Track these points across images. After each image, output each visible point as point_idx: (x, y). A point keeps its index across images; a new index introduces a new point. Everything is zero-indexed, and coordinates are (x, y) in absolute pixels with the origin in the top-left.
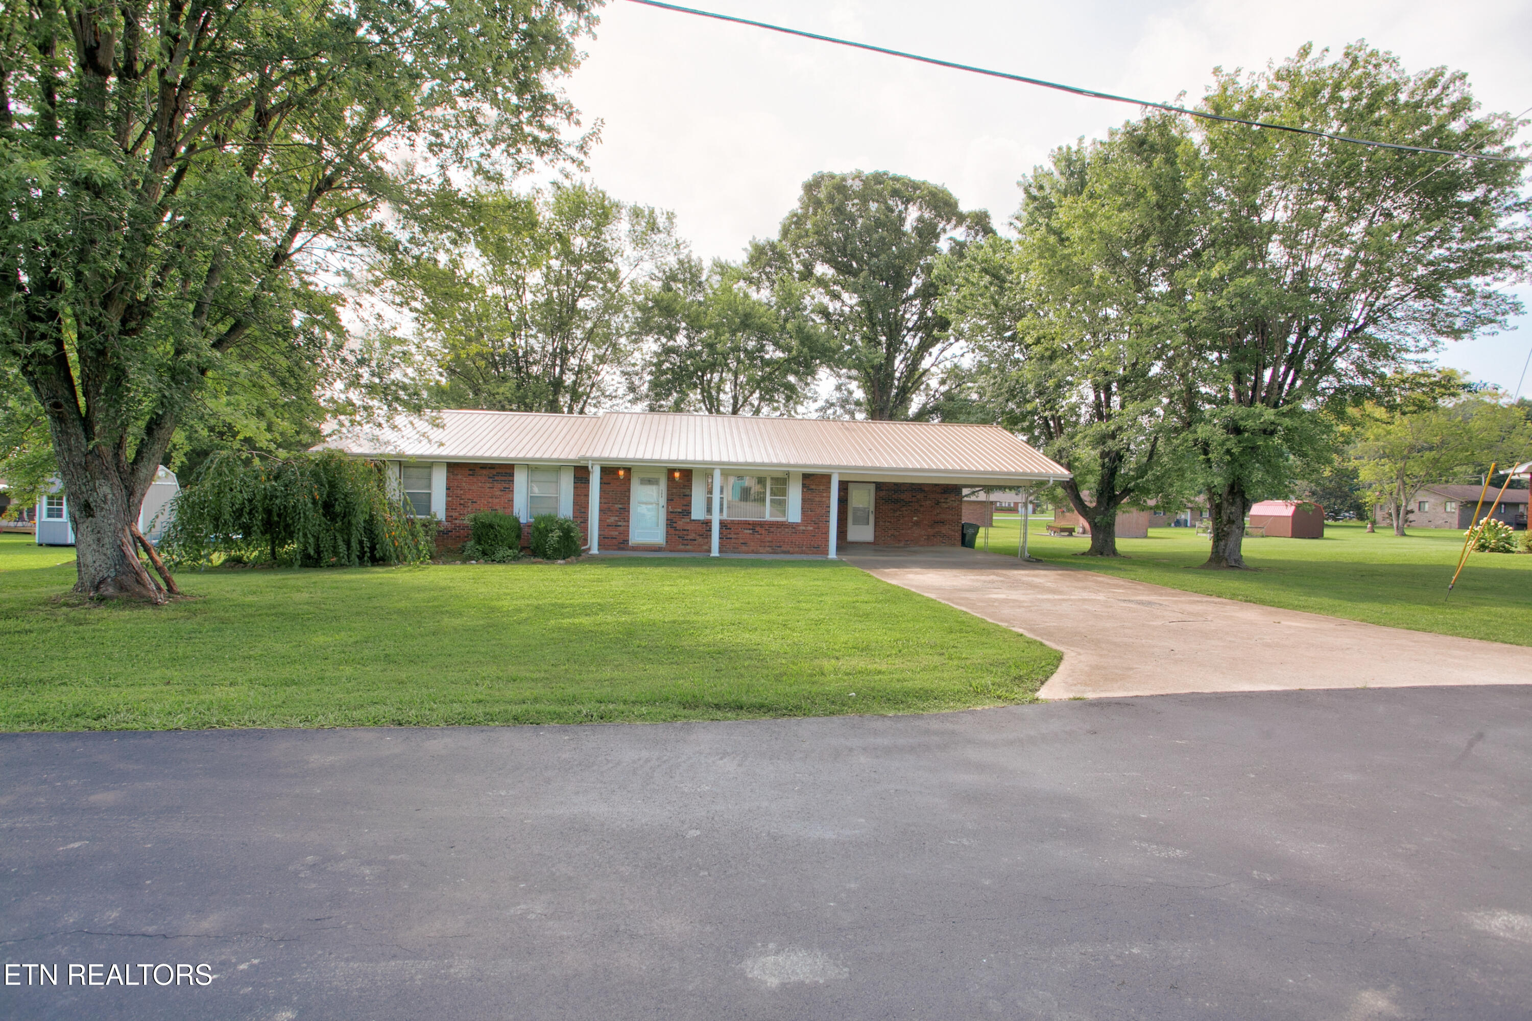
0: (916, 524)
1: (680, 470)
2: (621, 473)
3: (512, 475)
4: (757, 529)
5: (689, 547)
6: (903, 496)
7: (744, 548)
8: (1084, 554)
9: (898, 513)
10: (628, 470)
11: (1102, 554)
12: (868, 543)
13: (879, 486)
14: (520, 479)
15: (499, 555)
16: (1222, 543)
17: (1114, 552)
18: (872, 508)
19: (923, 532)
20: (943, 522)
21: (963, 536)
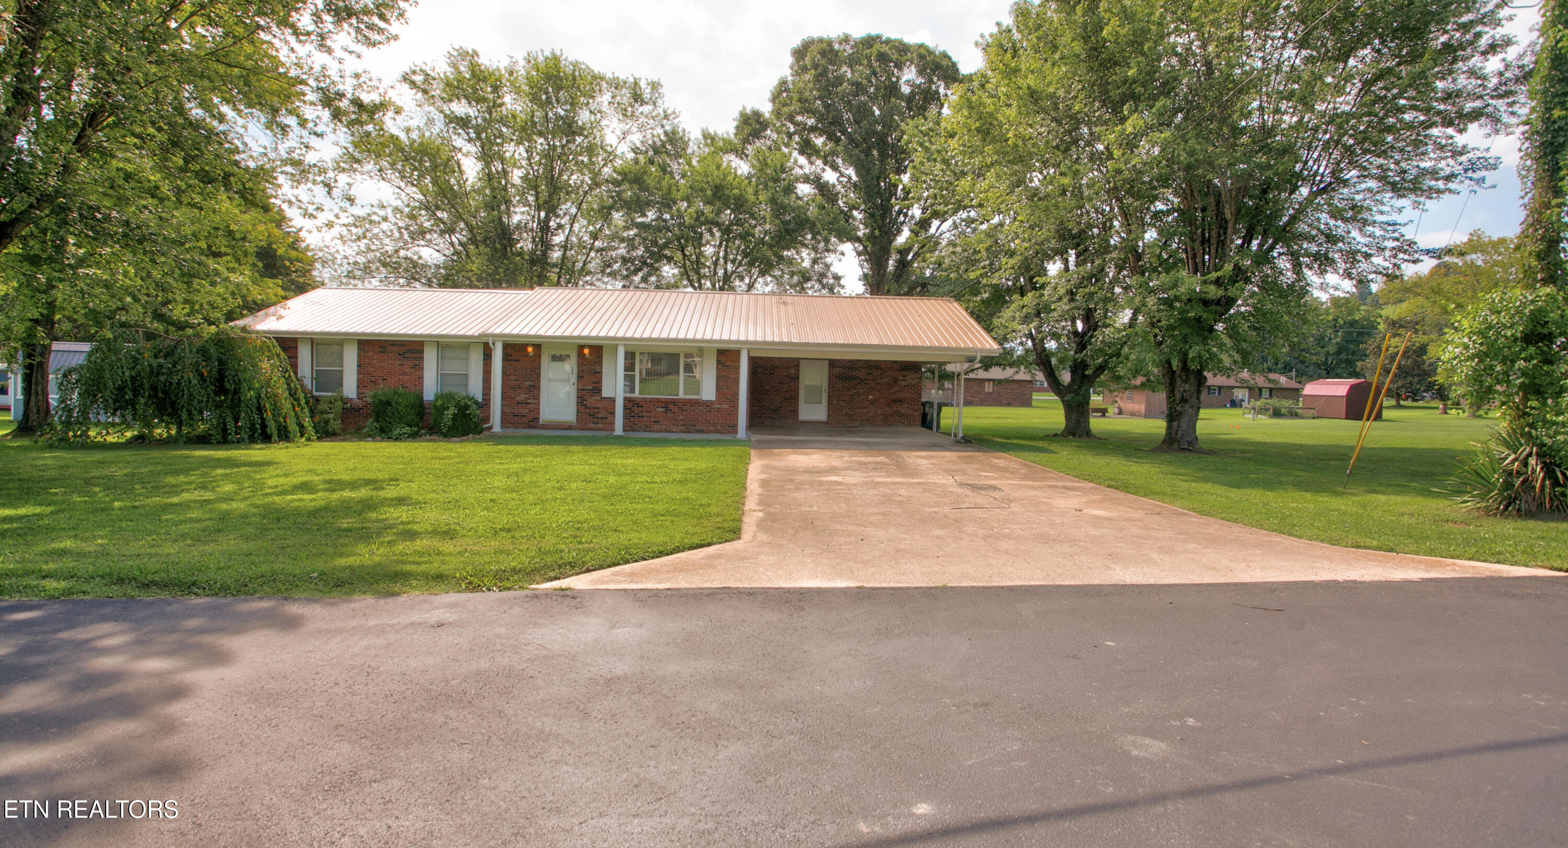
0: (872, 402)
1: (590, 347)
2: (530, 349)
3: (422, 352)
4: (670, 407)
5: (600, 426)
6: (856, 373)
7: (657, 427)
8: (1056, 435)
9: (853, 391)
10: (538, 347)
11: (1074, 435)
12: (821, 423)
13: (833, 363)
14: (430, 358)
15: (397, 432)
16: (1175, 424)
17: (1088, 433)
18: (825, 386)
19: (880, 411)
20: (900, 401)
21: (925, 415)
